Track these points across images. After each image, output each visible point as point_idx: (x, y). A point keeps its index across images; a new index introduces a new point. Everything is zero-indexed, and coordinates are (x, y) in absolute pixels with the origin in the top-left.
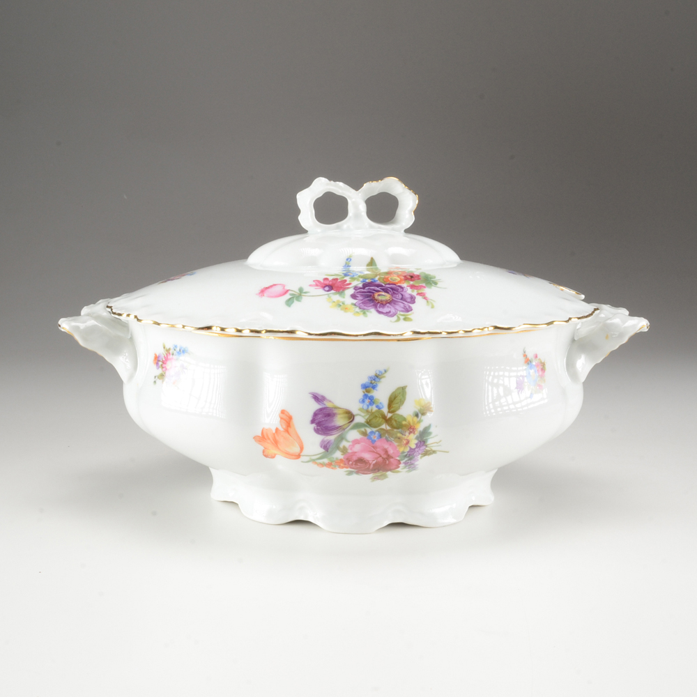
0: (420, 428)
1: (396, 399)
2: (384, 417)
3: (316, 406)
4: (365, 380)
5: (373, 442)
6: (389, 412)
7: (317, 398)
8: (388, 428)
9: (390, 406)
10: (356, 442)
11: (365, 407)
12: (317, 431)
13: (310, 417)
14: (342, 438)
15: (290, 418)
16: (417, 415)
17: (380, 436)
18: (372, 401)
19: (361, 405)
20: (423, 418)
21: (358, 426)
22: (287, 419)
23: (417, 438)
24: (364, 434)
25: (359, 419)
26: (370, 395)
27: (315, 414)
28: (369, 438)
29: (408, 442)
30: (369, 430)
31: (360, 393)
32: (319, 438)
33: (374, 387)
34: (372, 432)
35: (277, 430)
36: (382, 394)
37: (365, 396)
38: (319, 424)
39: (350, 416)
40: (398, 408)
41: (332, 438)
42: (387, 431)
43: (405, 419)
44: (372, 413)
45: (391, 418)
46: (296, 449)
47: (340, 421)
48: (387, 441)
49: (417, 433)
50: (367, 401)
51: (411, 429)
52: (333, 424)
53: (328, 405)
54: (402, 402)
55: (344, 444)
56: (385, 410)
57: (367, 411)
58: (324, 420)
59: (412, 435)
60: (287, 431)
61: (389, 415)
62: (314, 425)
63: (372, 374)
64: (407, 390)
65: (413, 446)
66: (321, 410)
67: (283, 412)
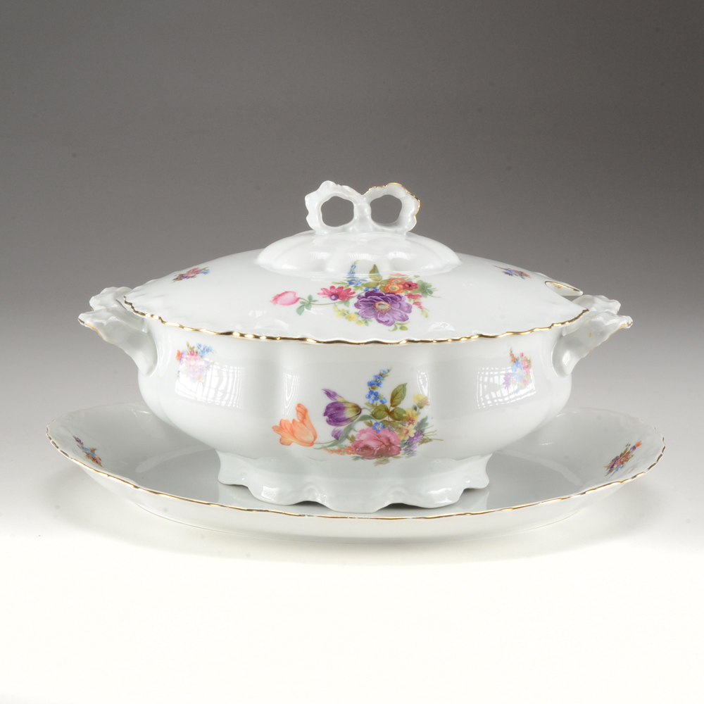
0: (418, 419)
1: (397, 395)
2: (387, 410)
3: (328, 401)
4: (371, 379)
5: (378, 431)
6: (391, 406)
7: (329, 394)
8: (391, 420)
9: (392, 401)
10: (363, 431)
11: (371, 402)
12: (329, 422)
13: (323, 410)
14: (350, 428)
15: (306, 411)
16: (415, 409)
17: (384, 427)
18: (377, 396)
19: (367, 400)
20: (421, 411)
21: (364, 418)
22: (303, 412)
23: (415, 428)
24: (370, 425)
25: (365, 412)
26: (375, 391)
27: (328, 408)
28: (374, 428)
29: (408, 432)
30: (374, 421)
31: (366, 390)
32: (331, 428)
33: (378, 385)
34: (377, 424)
35: (294, 421)
36: (385, 391)
37: (371, 392)
38: (331, 416)
39: (358, 410)
40: (399, 403)
41: (342, 428)
42: (389, 422)
43: (405, 412)
44: (376, 407)
45: (393, 411)
46: (311, 438)
47: (349, 413)
48: (390, 430)
49: (415, 424)
50: (373, 396)
51: (411, 420)
52: (343, 416)
53: (339, 400)
54: (402, 397)
55: (352, 433)
56: (388, 404)
57: (373, 405)
58: (335, 413)
59: (411, 425)
60: (302, 422)
61: (392, 409)
62: (326, 417)
63: (377, 373)
64: (407, 387)
65: (412, 435)
66: (332, 404)
67: (299, 405)
